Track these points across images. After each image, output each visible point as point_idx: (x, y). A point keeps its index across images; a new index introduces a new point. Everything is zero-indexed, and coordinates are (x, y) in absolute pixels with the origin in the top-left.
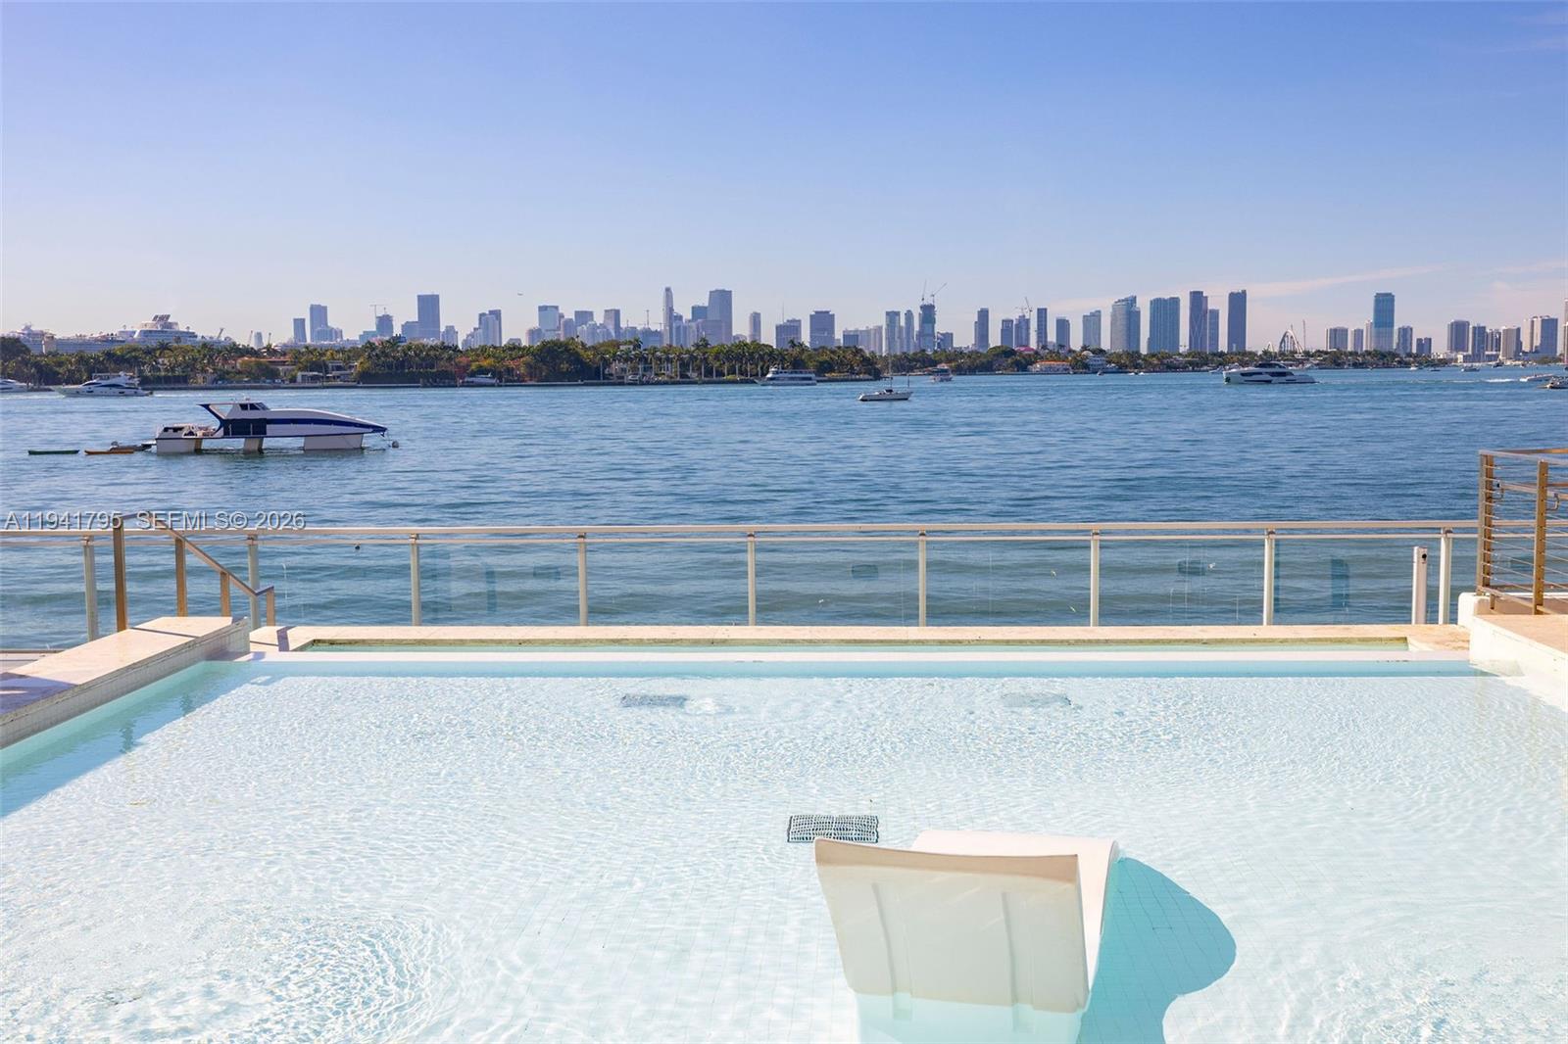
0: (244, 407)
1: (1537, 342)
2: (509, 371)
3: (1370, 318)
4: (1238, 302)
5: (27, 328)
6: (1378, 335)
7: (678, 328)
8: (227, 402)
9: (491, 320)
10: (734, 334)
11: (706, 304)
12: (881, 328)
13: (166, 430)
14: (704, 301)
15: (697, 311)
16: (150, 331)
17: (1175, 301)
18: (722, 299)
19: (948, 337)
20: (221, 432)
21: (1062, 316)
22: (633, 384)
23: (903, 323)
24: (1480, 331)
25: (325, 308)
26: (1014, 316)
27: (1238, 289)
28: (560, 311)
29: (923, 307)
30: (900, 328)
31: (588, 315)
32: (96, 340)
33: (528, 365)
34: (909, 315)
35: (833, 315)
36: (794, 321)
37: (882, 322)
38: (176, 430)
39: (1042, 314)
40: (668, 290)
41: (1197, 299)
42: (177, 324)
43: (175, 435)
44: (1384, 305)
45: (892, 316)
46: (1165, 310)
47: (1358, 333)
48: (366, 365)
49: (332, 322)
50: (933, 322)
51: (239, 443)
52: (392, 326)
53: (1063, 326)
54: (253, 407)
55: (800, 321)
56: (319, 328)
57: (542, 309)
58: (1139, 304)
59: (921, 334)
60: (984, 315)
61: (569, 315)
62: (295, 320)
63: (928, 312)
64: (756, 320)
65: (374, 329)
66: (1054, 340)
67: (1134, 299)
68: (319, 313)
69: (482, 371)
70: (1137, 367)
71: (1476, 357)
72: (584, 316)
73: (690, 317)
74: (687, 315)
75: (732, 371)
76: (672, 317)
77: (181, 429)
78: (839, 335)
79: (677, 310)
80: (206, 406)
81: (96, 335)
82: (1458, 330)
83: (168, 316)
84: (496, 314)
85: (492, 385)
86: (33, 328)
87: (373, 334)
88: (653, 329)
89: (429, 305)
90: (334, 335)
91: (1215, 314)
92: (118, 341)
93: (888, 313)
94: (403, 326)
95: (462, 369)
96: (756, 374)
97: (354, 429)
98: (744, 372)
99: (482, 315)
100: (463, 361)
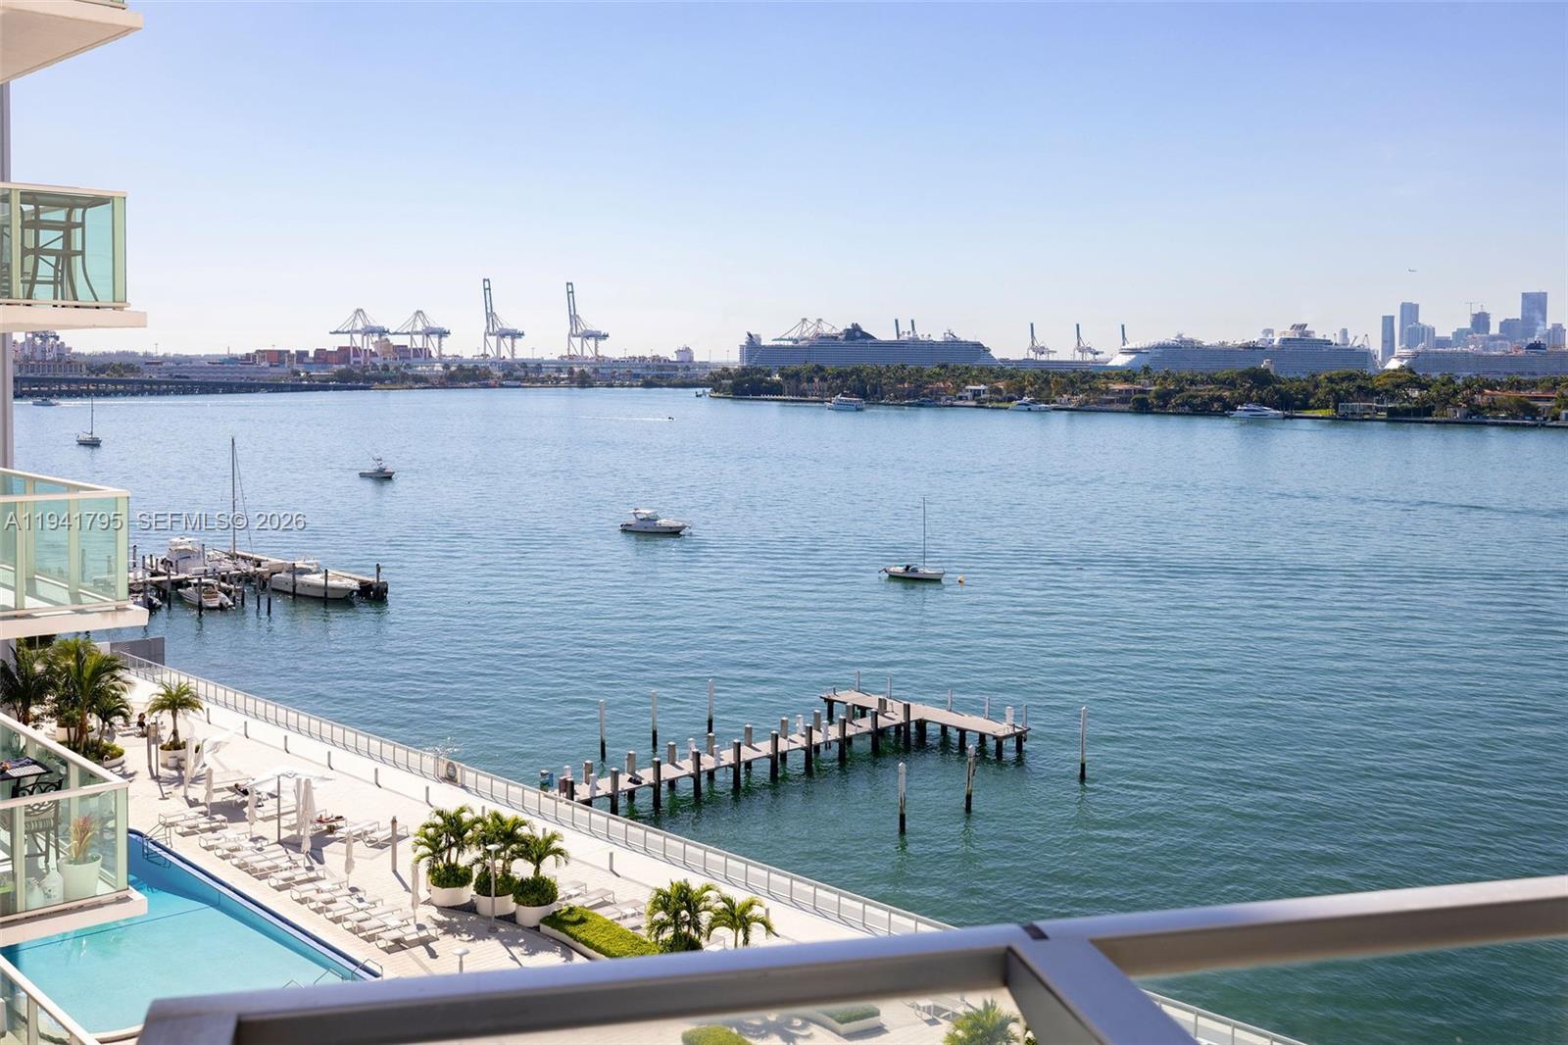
5: (1180, 336)
16: (1289, 339)
25: (1417, 307)
32: (1240, 347)
42: (1313, 332)
49: (1424, 320)
52: (1488, 323)
56: (1410, 326)
62: (1384, 317)
65: (1468, 326)
68: (1410, 310)
81: (1239, 343)
83: (1306, 325)
86: (1185, 337)
87: (1469, 332)
89: (1535, 303)
90: (1426, 331)
92: (1258, 348)
94: (1501, 324)
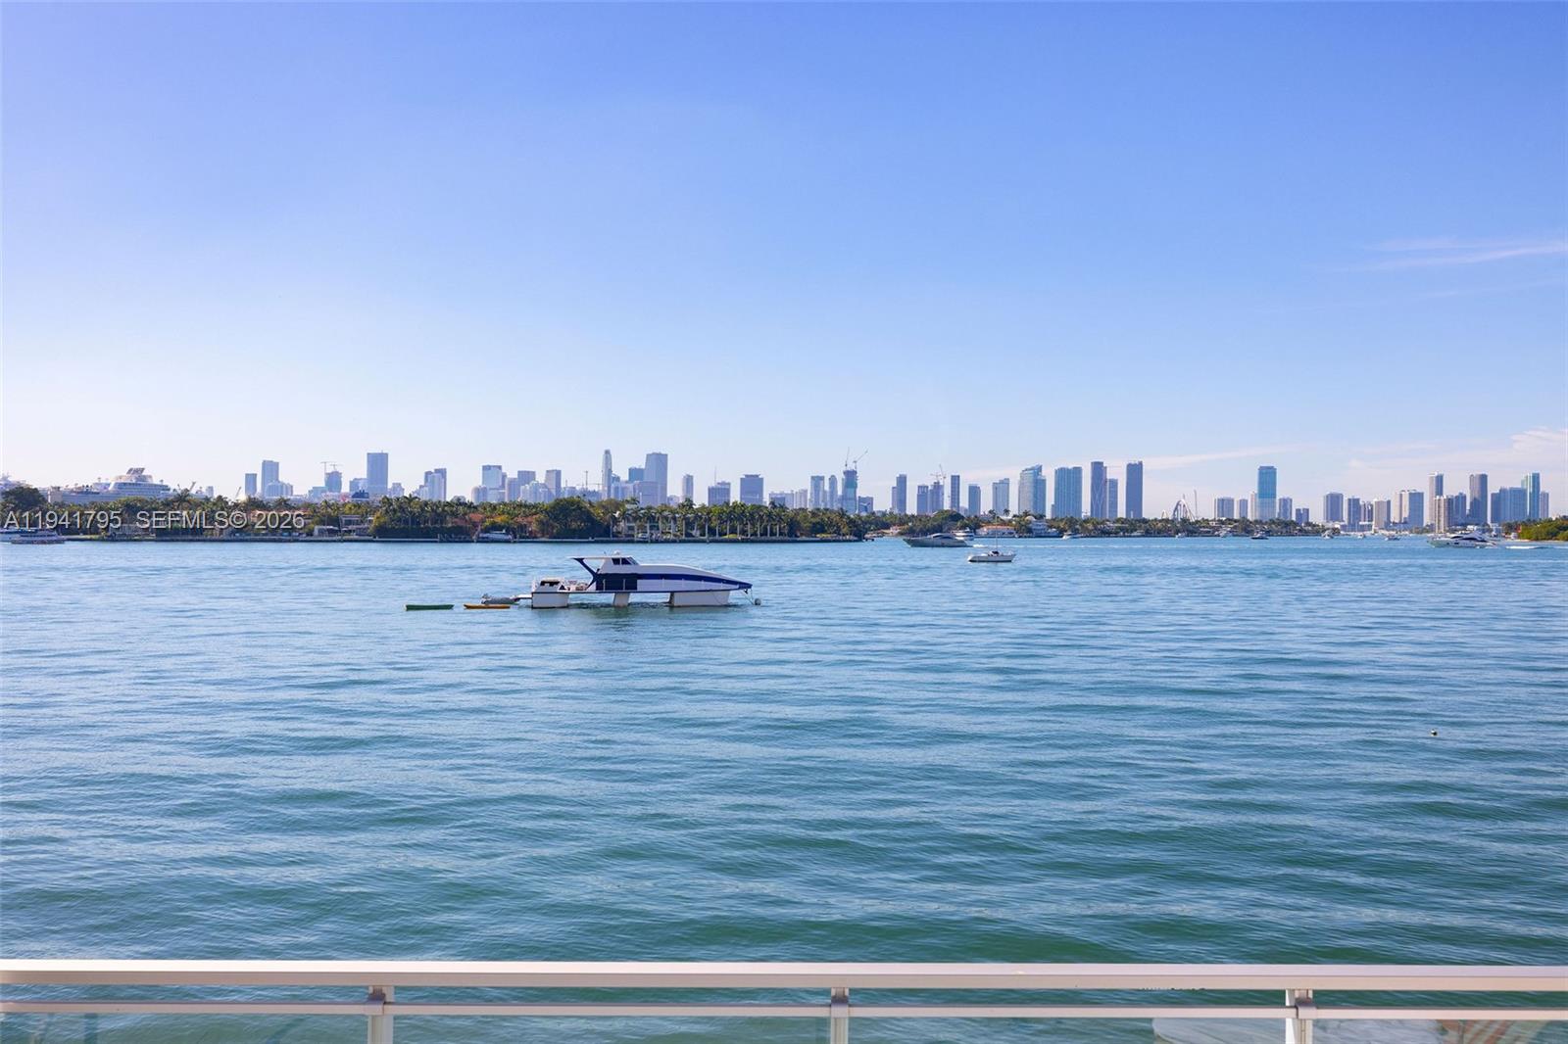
0: (616, 561)
1: (1406, 514)
2: (522, 528)
3: (1255, 489)
4: (1135, 472)
6: (1262, 506)
7: (617, 488)
8: (600, 556)
9: (437, 477)
10: (668, 495)
11: (643, 467)
12: (806, 491)
13: (543, 583)
14: (641, 464)
15: (634, 473)
16: (125, 484)
17: (1078, 471)
18: (659, 461)
19: (870, 501)
20: (593, 587)
21: (973, 483)
22: (644, 542)
23: (827, 488)
24: (1354, 503)
25: (277, 464)
26: (930, 483)
27: (1135, 461)
28: (504, 470)
29: (847, 473)
30: (825, 492)
31: (532, 475)
32: (72, 491)
33: (541, 522)
34: (833, 480)
35: (762, 479)
36: (723, 483)
37: (808, 486)
38: (552, 584)
39: (955, 480)
40: (607, 452)
41: (1098, 469)
42: (150, 477)
43: (551, 589)
44: (1267, 478)
45: (817, 481)
46: (1068, 479)
47: (1243, 504)
48: (382, 520)
49: (283, 477)
50: (855, 486)
51: (608, 598)
52: (341, 482)
53: (974, 492)
54: (625, 561)
55: (729, 484)
56: (270, 484)
57: (486, 468)
58: (1044, 472)
59: (844, 498)
60: (902, 481)
61: (512, 473)
62: (247, 475)
63: (851, 477)
64: (689, 481)
65: (322, 484)
66: (967, 506)
67: (1040, 469)
68: (271, 468)
69: (495, 527)
70: (1075, 532)
71: (1353, 526)
72: (526, 476)
73: (627, 478)
74: (625, 477)
76: (610, 478)
77: (557, 583)
78: (767, 501)
79: (615, 472)
80: (581, 560)
81: (72, 487)
82: (1333, 502)
83: (143, 469)
84: (442, 472)
85: (507, 542)
86: (10, 479)
87: (323, 490)
88: (591, 488)
89: (378, 463)
90: (284, 490)
91: (1114, 483)
92: (93, 493)
93: (813, 478)
94: (351, 482)
95: (475, 525)
96: (755, 534)
97: (722, 586)
98: (744, 532)
99: (428, 474)
100: (476, 517)
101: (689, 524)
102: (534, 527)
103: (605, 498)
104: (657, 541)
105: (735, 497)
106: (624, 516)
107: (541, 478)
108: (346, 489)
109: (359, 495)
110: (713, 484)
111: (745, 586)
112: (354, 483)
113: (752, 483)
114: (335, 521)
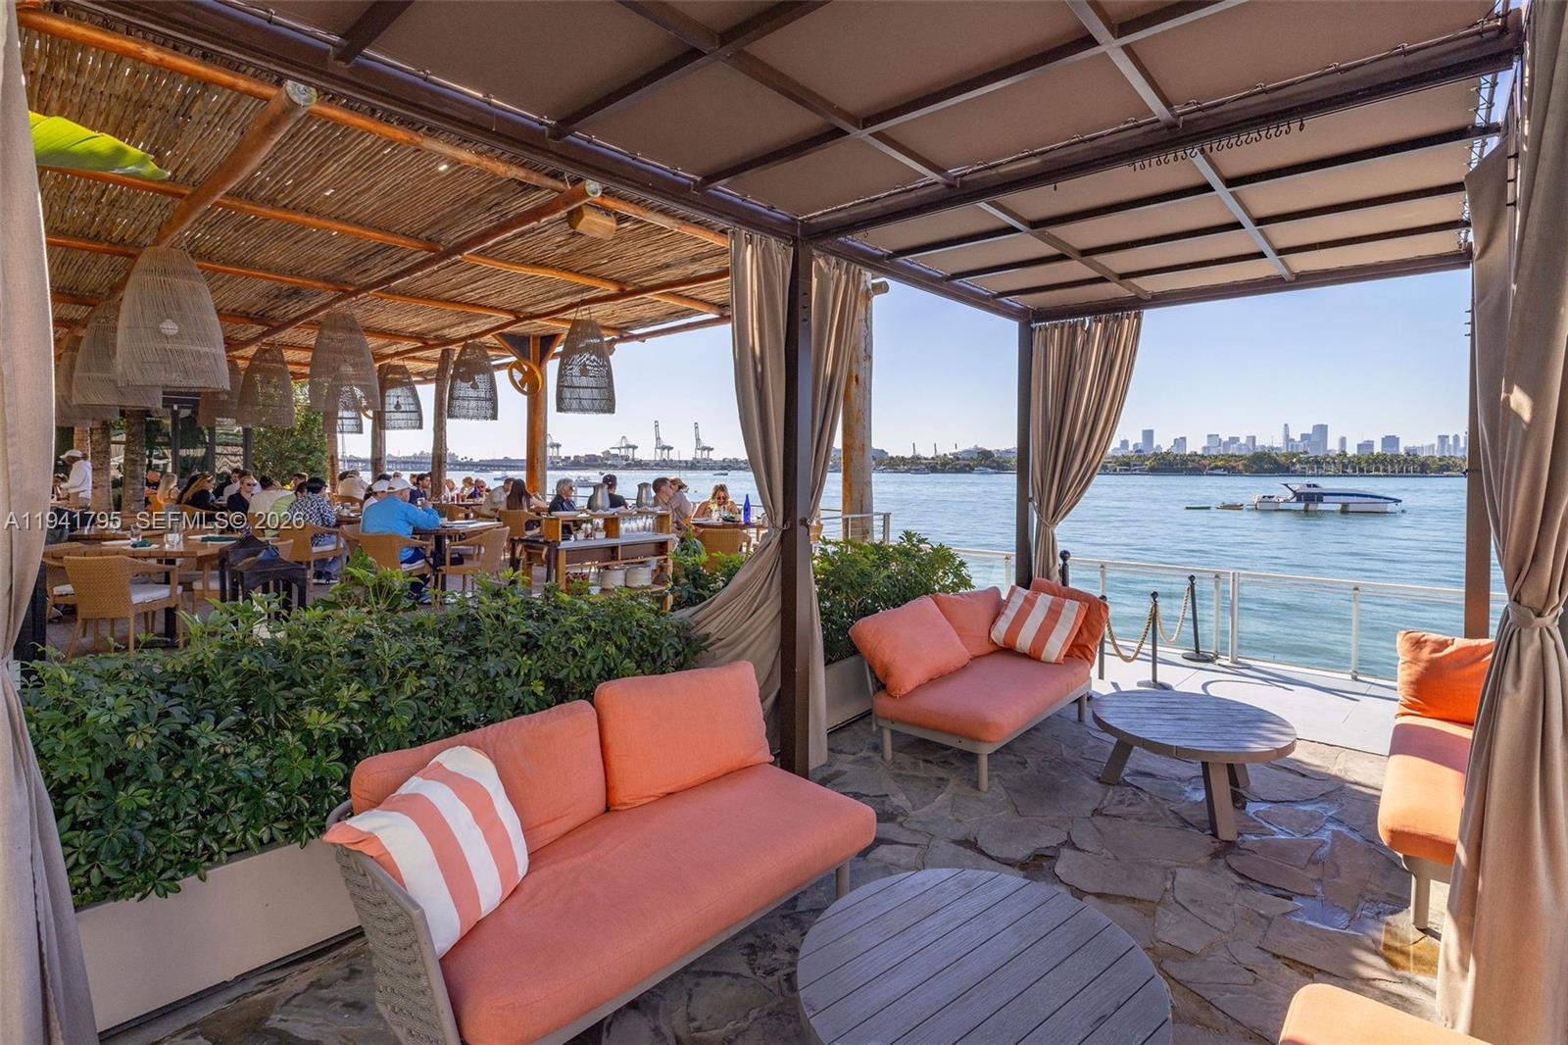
0: (1309, 486)
2: (1233, 468)
7: (1293, 446)
8: (1298, 484)
9: (1181, 442)
10: (1329, 449)
11: (1311, 432)
13: (1262, 498)
14: (1309, 431)
15: (1304, 437)
18: (1322, 430)
20: (1295, 499)
22: (1313, 476)
23: (1451, 442)
28: (1220, 437)
31: (1237, 439)
33: (1244, 465)
34: (1456, 438)
35: (1399, 439)
36: (1369, 441)
37: (1436, 442)
38: (1270, 498)
40: (1286, 425)
43: (1269, 501)
45: (1443, 439)
48: (1153, 464)
51: (1301, 506)
54: (1315, 486)
55: (1373, 442)
57: (1209, 436)
61: (1225, 439)
64: (1343, 441)
69: (1217, 467)
72: (1234, 440)
74: (1298, 438)
75: (1377, 469)
76: (1288, 440)
77: (1273, 498)
78: (1402, 451)
79: (1291, 436)
80: (1286, 485)
84: (1184, 439)
88: (1275, 446)
89: (1148, 435)
95: (1205, 466)
96: (1394, 472)
97: (1382, 500)
98: (1385, 471)
99: (1175, 440)
100: (1206, 462)
101: (1345, 466)
102: (1241, 467)
103: (1284, 451)
104: (1321, 476)
105: (1378, 449)
106: (1300, 461)
107: (1243, 441)
108: (1131, 448)
109: (1140, 451)
110: (1361, 442)
111: (1397, 501)
112: (1135, 446)
113: (1391, 441)
114: (1128, 464)
